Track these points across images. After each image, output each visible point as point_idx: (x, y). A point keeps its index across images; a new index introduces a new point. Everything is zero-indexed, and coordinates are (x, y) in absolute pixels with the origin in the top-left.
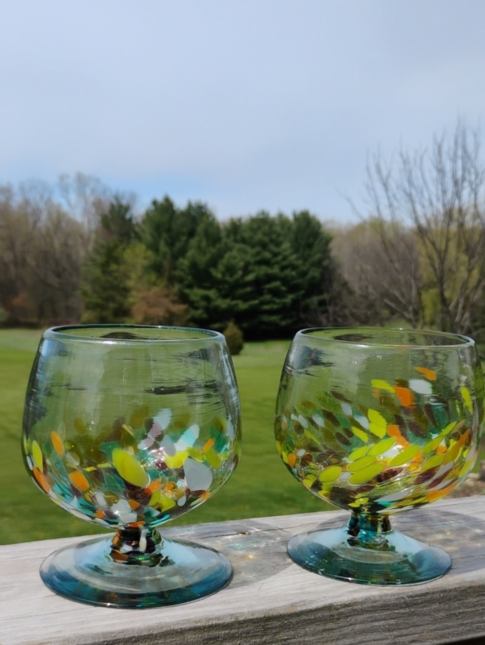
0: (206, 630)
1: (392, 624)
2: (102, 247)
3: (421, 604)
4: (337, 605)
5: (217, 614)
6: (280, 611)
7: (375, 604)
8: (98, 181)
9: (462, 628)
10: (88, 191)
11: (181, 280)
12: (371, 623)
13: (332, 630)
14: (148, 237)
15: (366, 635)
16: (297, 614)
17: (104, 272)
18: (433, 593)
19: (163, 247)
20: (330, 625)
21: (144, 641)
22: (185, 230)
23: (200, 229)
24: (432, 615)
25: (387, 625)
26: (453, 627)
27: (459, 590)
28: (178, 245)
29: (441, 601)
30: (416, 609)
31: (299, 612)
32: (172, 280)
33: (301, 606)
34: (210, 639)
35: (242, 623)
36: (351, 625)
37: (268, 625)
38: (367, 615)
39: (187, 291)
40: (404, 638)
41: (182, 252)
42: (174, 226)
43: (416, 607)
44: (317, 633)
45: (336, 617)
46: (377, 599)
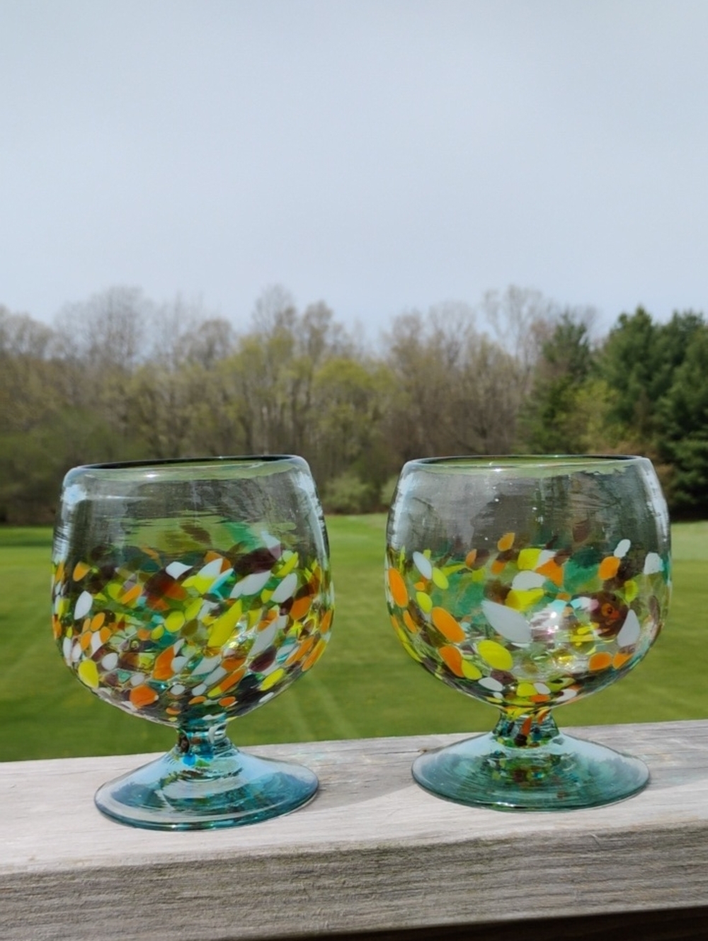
0: (294, 860)
1: (578, 874)
2: (545, 388)
3: (622, 847)
4: (487, 841)
5: (313, 841)
6: (400, 842)
7: (547, 843)
8: (539, 294)
9: (697, 888)
10: (525, 310)
11: (663, 430)
12: (542, 870)
13: (484, 874)
14: (611, 369)
15: (537, 887)
16: (426, 848)
17: (548, 425)
18: (641, 833)
19: (634, 384)
20: (478, 868)
21: (210, 869)
22: (668, 354)
23: (690, 351)
24: (643, 866)
25: (569, 874)
26: (682, 885)
27: (685, 831)
28: (658, 377)
29: (655, 845)
30: (615, 855)
31: (430, 845)
32: (648, 430)
33: (433, 838)
34: (301, 872)
35: (346, 855)
36: (511, 870)
37: (383, 860)
38: (537, 858)
39: (672, 445)
40: (599, 895)
41: (663, 388)
42: (654, 351)
43: (615, 852)
44: (460, 876)
45: (485, 857)
46: (550, 836)
